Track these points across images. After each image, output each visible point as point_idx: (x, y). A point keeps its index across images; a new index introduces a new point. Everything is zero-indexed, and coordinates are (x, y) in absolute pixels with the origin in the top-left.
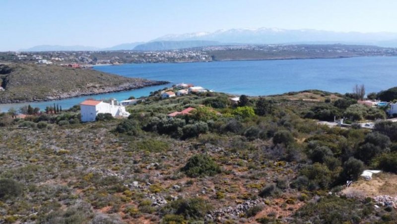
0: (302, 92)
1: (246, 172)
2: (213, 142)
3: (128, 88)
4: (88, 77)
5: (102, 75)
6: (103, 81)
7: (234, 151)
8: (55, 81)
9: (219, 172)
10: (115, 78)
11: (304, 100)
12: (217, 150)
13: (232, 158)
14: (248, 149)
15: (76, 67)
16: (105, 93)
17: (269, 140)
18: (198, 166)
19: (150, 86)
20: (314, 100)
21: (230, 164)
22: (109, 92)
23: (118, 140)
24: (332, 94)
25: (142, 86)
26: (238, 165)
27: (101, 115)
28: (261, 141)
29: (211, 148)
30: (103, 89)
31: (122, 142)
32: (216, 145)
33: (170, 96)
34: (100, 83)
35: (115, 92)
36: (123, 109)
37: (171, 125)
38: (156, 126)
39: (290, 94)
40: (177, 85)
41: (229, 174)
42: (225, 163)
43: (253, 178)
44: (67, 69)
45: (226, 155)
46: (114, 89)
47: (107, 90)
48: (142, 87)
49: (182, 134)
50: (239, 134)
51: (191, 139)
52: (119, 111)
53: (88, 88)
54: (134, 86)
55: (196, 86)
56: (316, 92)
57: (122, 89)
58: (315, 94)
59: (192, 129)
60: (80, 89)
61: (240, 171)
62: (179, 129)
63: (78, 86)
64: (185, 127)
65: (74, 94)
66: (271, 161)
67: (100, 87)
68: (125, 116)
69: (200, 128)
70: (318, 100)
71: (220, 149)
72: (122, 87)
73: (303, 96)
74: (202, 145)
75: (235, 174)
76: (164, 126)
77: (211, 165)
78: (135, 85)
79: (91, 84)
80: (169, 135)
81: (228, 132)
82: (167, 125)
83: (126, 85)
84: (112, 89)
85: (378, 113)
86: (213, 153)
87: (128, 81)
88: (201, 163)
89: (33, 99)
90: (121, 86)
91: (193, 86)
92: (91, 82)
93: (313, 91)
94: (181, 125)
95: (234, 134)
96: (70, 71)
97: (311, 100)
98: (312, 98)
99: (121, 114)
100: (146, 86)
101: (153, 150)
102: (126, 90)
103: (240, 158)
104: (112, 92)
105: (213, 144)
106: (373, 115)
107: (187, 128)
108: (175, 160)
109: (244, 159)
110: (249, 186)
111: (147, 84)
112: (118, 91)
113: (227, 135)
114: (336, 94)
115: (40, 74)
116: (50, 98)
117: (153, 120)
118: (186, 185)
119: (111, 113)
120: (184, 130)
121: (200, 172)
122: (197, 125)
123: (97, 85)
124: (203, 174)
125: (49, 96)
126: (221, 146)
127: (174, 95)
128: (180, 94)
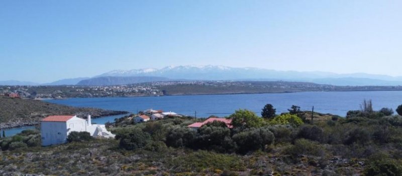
4: (31, 106)
5: (48, 105)
6: (51, 111)
19: (107, 115)
27: (74, 134)
33: (145, 120)
36: (102, 127)
37: (208, 135)
38: (181, 140)
40: (146, 111)
44: (3, 98)
48: (98, 117)
52: (97, 130)
53: (33, 117)
60: (22, 119)
63: (20, 115)
64: (237, 136)
65: (14, 124)
70: (323, 119)
79: (36, 114)
99: (100, 134)
100: (103, 116)
111: (104, 114)
119: (88, 131)
122: (258, 132)
127: (149, 119)
128: (156, 118)
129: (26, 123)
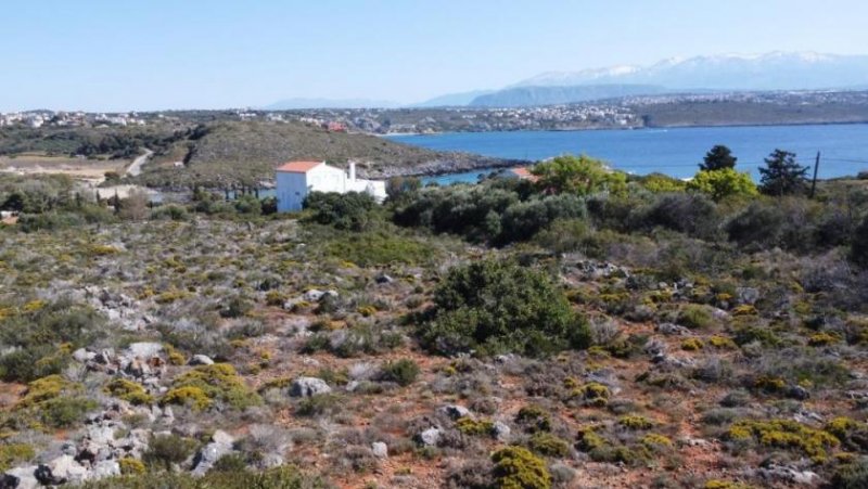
1: (723, 356)
2: (592, 249)
3: (435, 171)
4: (354, 148)
6: (383, 156)
7: (672, 277)
8: (285, 152)
10: (412, 150)
12: (599, 272)
13: (655, 299)
14: (734, 275)
15: (335, 128)
17: (823, 253)
18: (479, 304)
21: (642, 319)
23: (293, 237)
25: (469, 167)
26: (683, 321)
29: (579, 266)
30: (380, 170)
31: (299, 240)
37: (472, 206)
38: (429, 213)
39: (864, 176)
40: (545, 161)
41: (625, 356)
42: (620, 313)
44: (315, 131)
45: (632, 286)
46: (405, 171)
47: (387, 172)
48: (467, 171)
49: (499, 230)
50: (697, 237)
54: (450, 168)
57: (421, 172)
61: (687, 348)
62: (492, 215)
64: (510, 209)
67: (375, 166)
71: (612, 267)
72: (422, 169)
74: (550, 256)
75: (656, 360)
76: (454, 209)
77: (540, 305)
78: (453, 165)
80: (460, 234)
81: (658, 230)
82: (462, 208)
83: (432, 165)
84: (398, 172)
86: (583, 279)
87: (438, 156)
88: (498, 295)
89: (233, 186)
90: (422, 166)
92: (358, 156)
94: (501, 206)
96: (321, 135)
100: (477, 168)
101: (369, 262)
102: (430, 174)
105: (590, 255)
107: (516, 214)
108: (418, 291)
109: (714, 303)
111: (481, 165)
113: (653, 238)
115: (259, 138)
116: (267, 184)
117: (425, 196)
120: (506, 220)
121: (482, 333)
122: (548, 204)
123: (368, 163)
125: (263, 180)
126: (622, 260)
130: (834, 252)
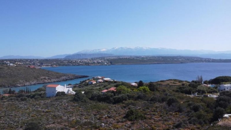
0: (168, 80)
1: (160, 118)
3: (65, 79)
4: (41, 73)
5: (49, 72)
6: (50, 76)
8: (21, 75)
9: (145, 118)
10: (57, 74)
11: (170, 84)
13: (148, 112)
14: (155, 107)
15: (32, 67)
16: (52, 82)
17: (163, 103)
18: (134, 115)
19: (77, 78)
20: (176, 84)
21: (149, 115)
22: (54, 82)
23: (77, 105)
24: (184, 81)
26: (153, 115)
27: (59, 93)
28: (159, 103)
30: (50, 80)
31: (80, 105)
32: (136, 106)
33: (93, 83)
34: (48, 77)
35: (57, 81)
36: (71, 89)
39: (161, 81)
41: (151, 119)
42: (146, 114)
43: (166, 121)
44: (28, 69)
45: (144, 110)
46: (57, 80)
47: (53, 80)
48: (73, 79)
49: (113, 101)
50: (145, 101)
51: (119, 104)
52: (68, 91)
53: (41, 79)
55: (107, 78)
56: (175, 80)
57: (61, 80)
58: (175, 81)
59: (119, 98)
60: (36, 80)
61: (156, 118)
62: (111, 98)
63: (35, 78)
64: (114, 97)
65: (33, 83)
66: (171, 113)
67: (49, 78)
68: (72, 93)
69: (123, 98)
70: (178, 85)
71: (139, 108)
73: (169, 83)
74: (128, 106)
75: (154, 119)
77: (140, 114)
78: (69, 78)
79: (43, 77)
80: (105, 102)
81: (139, 100)
82: (103, 97)
84: (55, 80)
85: (213, 90)
87: (65, 75)
89: (8, 86)
90: (61, 78)
91: (105, 78)
92: (43, 76)
93: (174, 80)
95: (142, 100)
96: (30, 70)
97: (174, 84)
98: (174, 83)
99: (70, 92)
100: (76, 78)
101: (101, 109)
103: (152, 112)
104: (55, 82)
105: (133, 105)
106: (211, 91)
107: (116, 98)
108: (117, 114)
109: (155, 112)
110: (166, 124)
112: (60, 81)
114: (186, 81)
115: (12, 71)
116: (19, 85)
117: (94, 94)
118: (132, 125)
119: (65, 91)
120: (114, 99)
122: (121, 96)
123: (47, 78)
124: (137, 119)
125: (18, 84)
126: (139, 106)
127: (95, 83)
128: (99, 82)
129: (39, 82)
130: (164, 103)
